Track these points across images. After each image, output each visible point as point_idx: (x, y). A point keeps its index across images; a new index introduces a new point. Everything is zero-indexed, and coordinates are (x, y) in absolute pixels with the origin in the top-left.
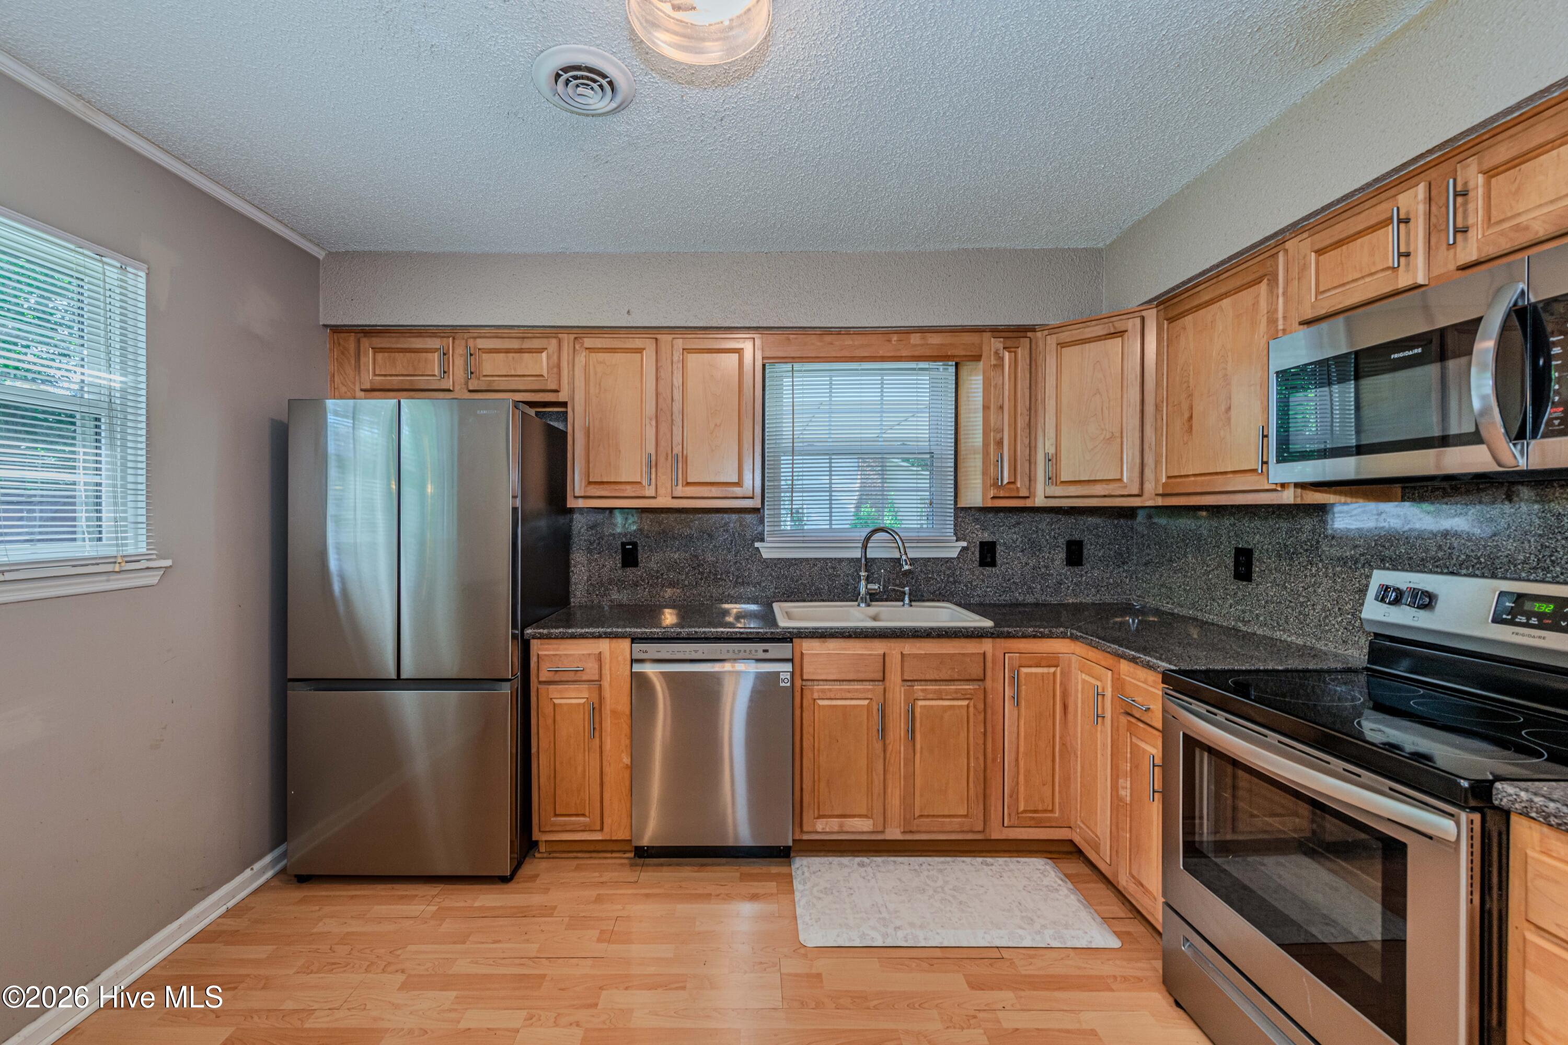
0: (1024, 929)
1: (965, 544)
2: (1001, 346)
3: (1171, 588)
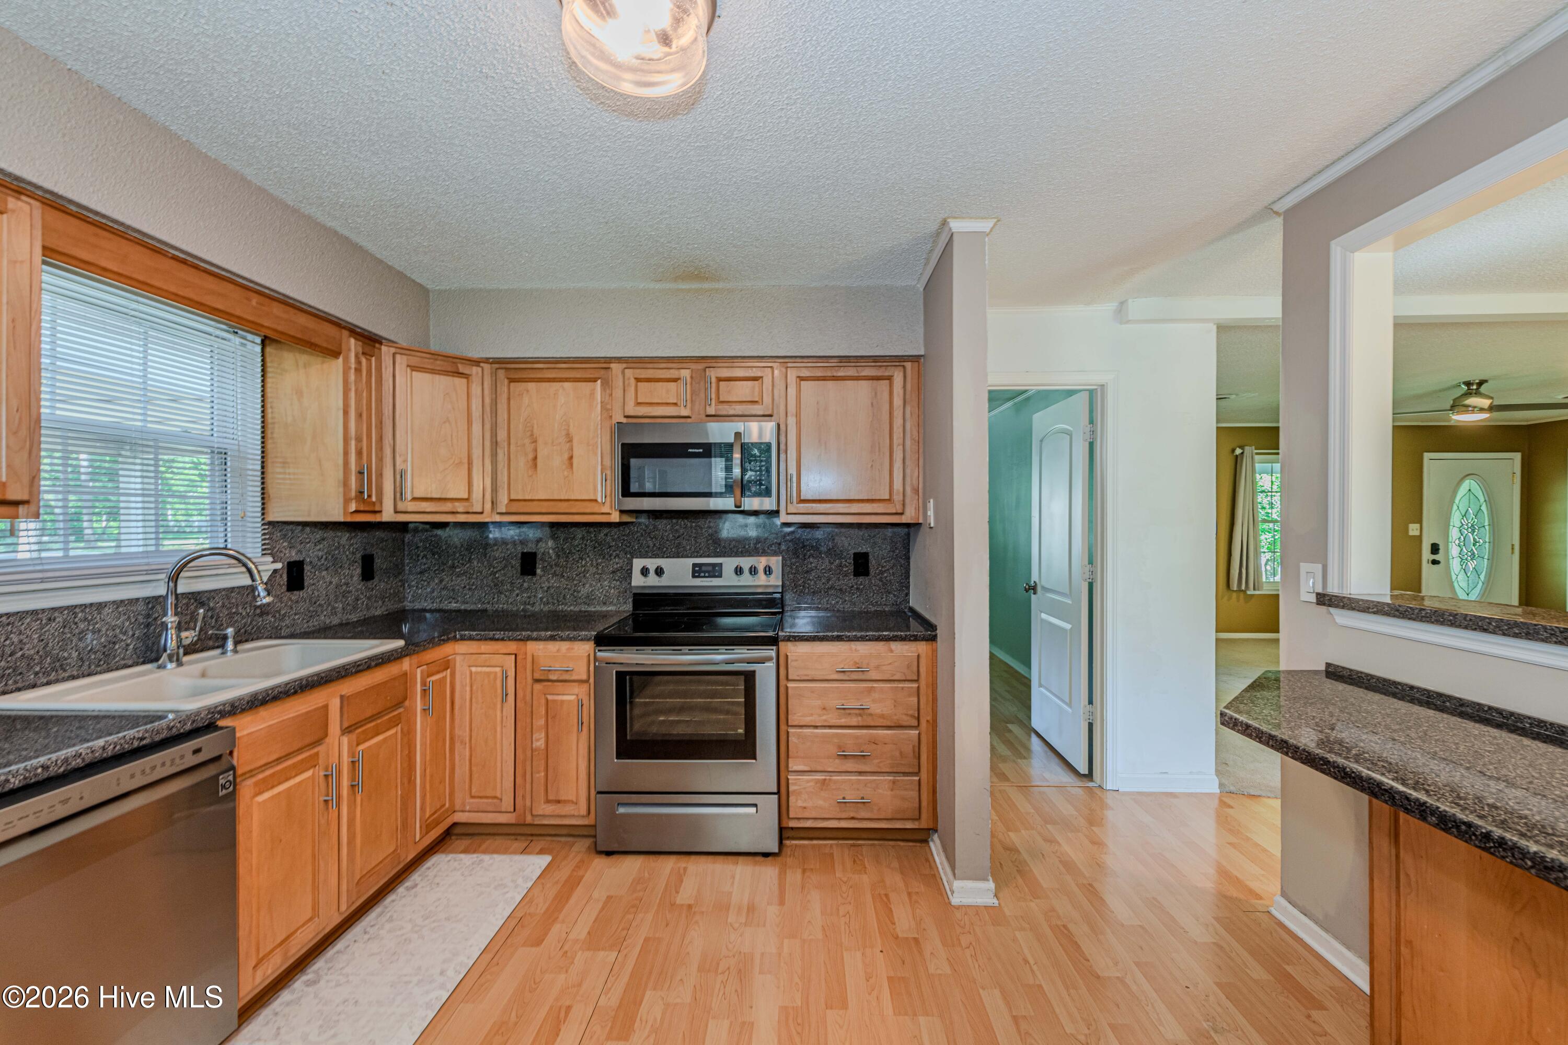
1: (279, 566)
2: (360, 350)
3: (453, 590)
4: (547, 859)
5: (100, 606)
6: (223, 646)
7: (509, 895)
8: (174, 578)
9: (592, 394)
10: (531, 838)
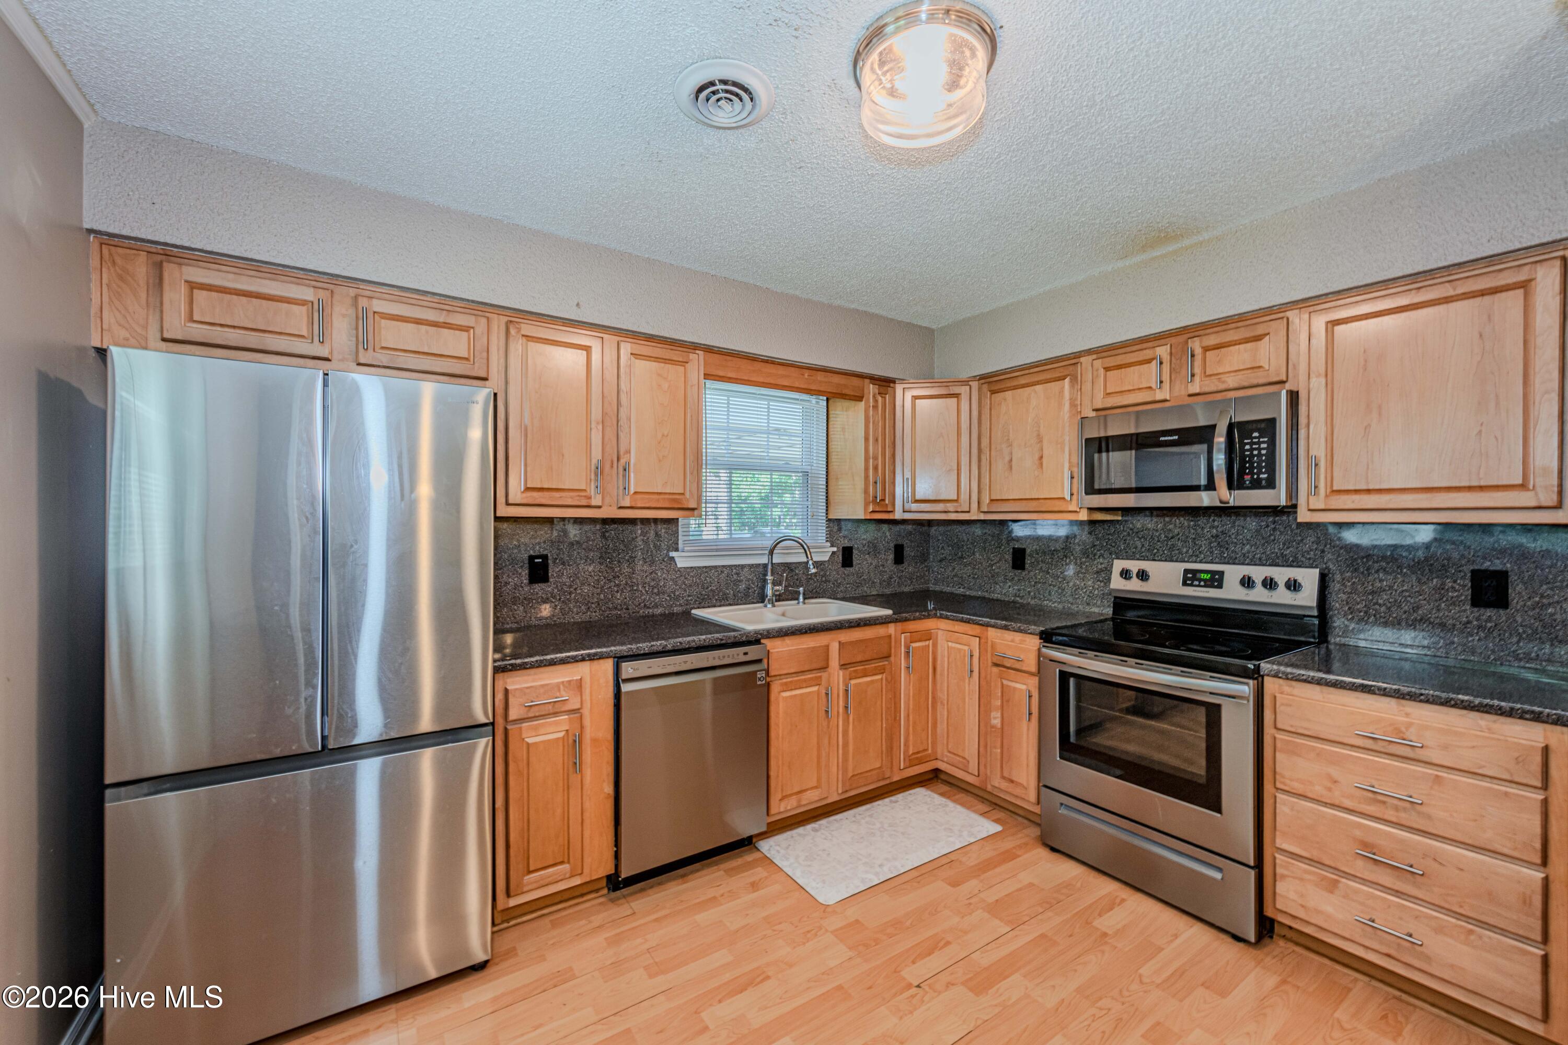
0: (951, 836)
1: (835, 549)
2: (877, 391)
3: (962, 577)
4: (999, 828)
5: (743, 567)
6: (797, 599)
7: (951, 839)
8: (771, 553)
9: (1062, 391)
10: (995, 806)
